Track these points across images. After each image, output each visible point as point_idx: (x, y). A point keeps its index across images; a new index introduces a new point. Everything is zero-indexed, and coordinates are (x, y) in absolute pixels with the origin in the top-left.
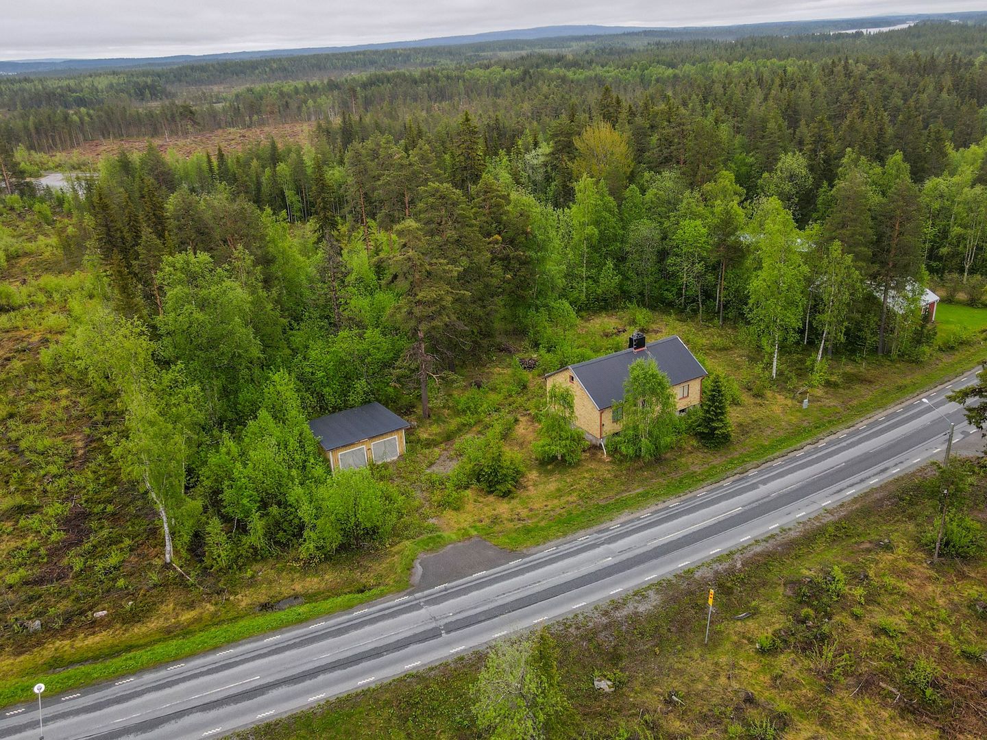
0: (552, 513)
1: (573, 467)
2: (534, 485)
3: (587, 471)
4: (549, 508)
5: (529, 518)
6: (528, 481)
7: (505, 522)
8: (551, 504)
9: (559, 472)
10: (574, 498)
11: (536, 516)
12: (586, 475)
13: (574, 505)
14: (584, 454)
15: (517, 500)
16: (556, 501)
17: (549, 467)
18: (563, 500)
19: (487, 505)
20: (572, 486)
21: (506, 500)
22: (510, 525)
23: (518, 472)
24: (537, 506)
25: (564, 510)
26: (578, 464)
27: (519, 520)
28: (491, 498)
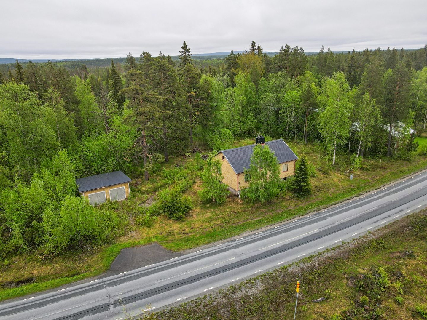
0: (204, 230)
1: (221, 206)
2: (197, 215)
3: (228, 208)
4: (203, 227)
5: (190, 233)
6: (194, 212)
7: (175, 234)
8: (204, 225)
9: (213, 208)
10: (218, 222)
11: (194, 232)
12: (228, 210)
13: (218, 226)
14: (228, 199)
15: (185, 223)
16: (208, 224)
17: (207, 205)
18: (212, 223)
19: (167, 225)
20: (219, 215)
21: (179, 222)
22: (178, 237)
23: (188, 207)
24: (196, 226)
25: (212, 229)
26: (224, 204)
27: (184, 233)
28: (171, 221)
